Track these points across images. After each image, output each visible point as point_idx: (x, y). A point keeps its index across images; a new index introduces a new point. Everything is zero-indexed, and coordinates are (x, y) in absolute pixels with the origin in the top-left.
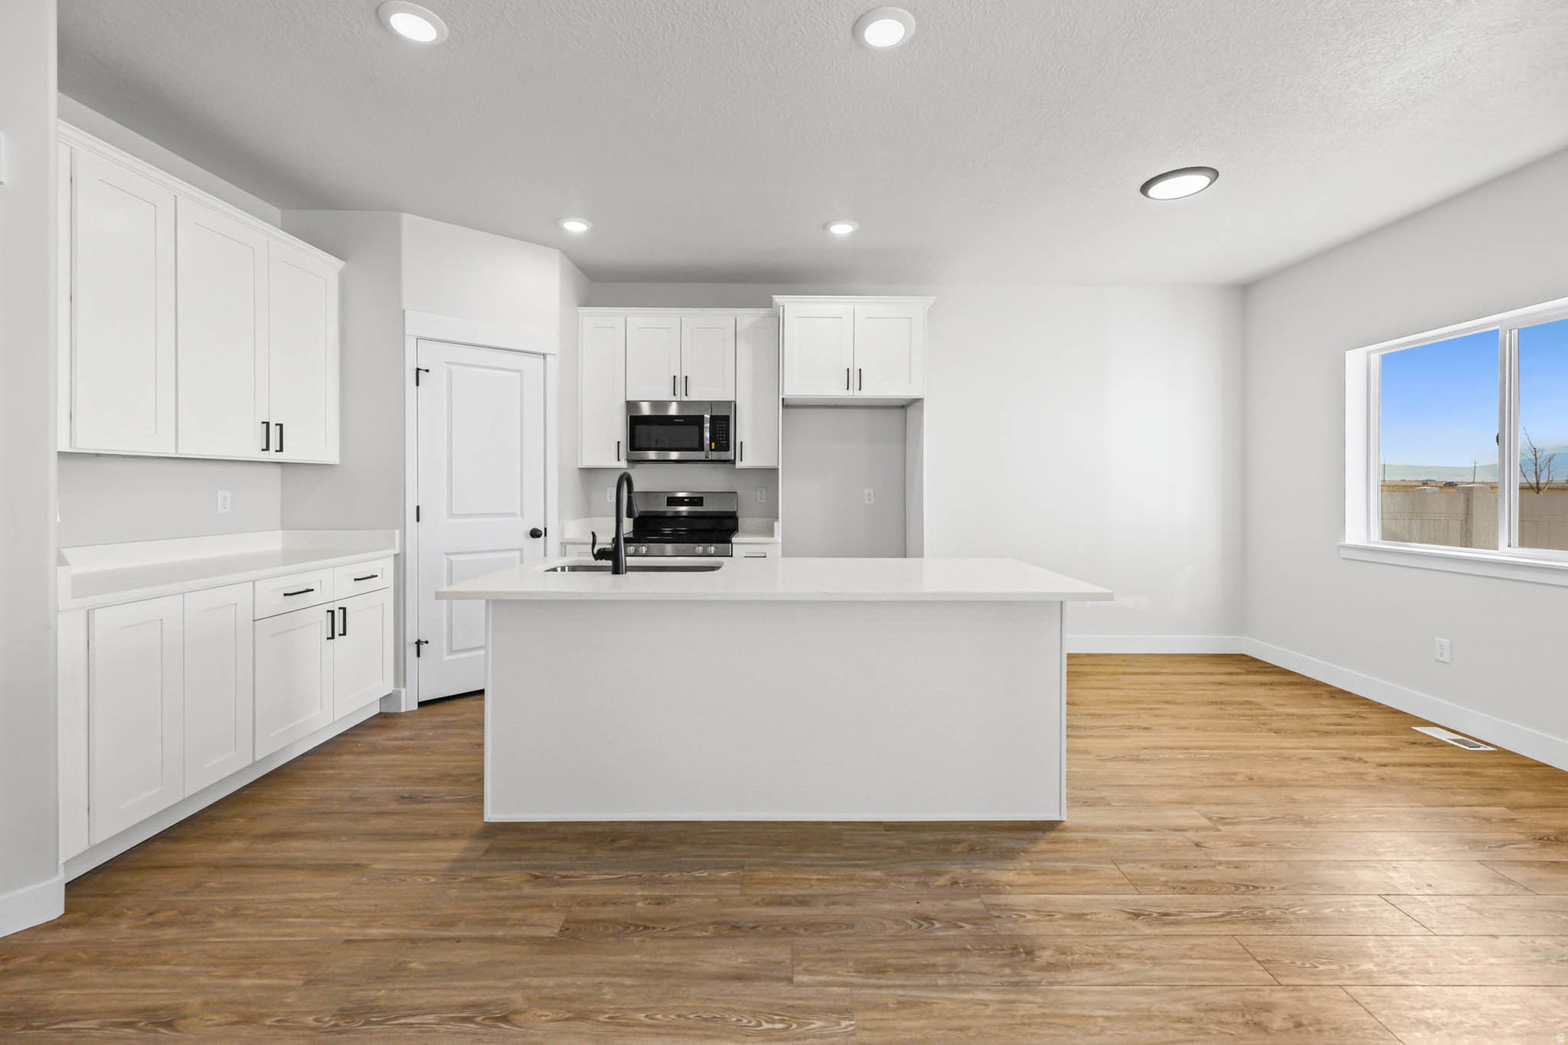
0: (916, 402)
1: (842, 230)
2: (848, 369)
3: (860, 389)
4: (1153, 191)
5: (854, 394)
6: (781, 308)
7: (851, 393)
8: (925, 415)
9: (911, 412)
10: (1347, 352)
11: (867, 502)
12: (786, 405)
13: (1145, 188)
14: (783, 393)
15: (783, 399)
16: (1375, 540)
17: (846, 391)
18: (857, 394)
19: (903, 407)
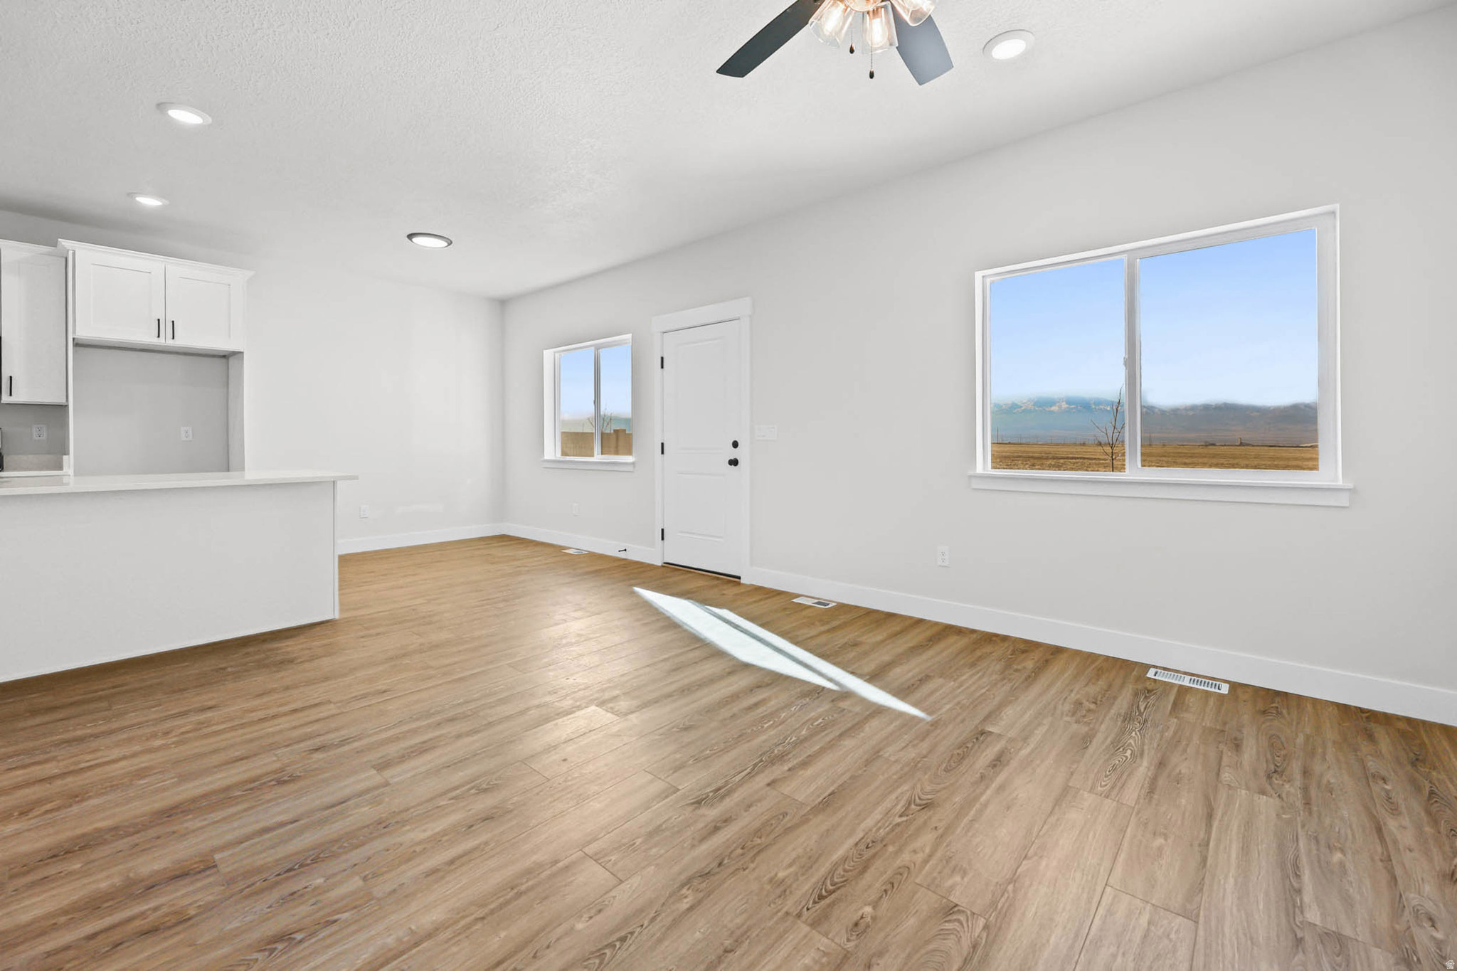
0: (237, 355)
1: (149, 202)
2: (159, 320)
3: (173, 338)
4: (415, 240)
5: (165, 341)
6: (71, 253)
7: (164, 341)
8: (245, 365)
9: (232, 360)
10: (544, 351)
11: (185, 439)
12: (77, 344)
13: (410, 236)
14: (74, 332)
15: (74, 339)
16: (559, 456)
17: (157, 339)
18: (170, 342)
19: (224, 356)
